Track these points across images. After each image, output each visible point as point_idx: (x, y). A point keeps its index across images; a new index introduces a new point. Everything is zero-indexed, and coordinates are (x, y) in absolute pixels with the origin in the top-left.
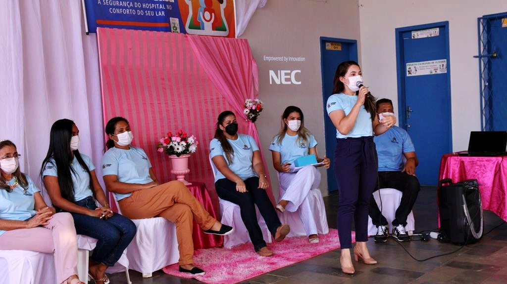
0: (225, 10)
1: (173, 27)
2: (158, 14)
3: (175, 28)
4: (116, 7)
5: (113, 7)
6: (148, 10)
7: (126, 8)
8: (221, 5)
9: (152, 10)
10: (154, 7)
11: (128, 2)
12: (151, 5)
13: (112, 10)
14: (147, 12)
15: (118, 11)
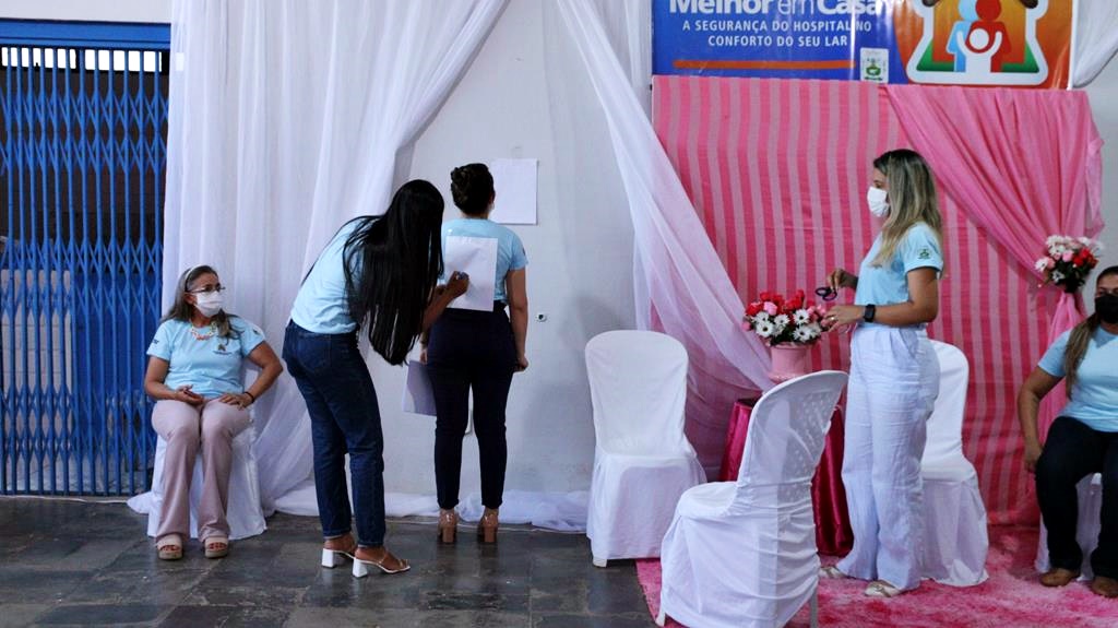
0: (1039, 23)
1: (868, 70)
2: (830, 42)
3: (872, 71)
4: (726, 33)
5: (717, 33)
6: (805, 34)
7: (749, 33)
8: (1028, 11)
9: (816, 34)
10: (824, 28)
11: (756, 22)
12: (817, 24)
13: (713, 41)
14: (804, 40)
15: (729, 41)
